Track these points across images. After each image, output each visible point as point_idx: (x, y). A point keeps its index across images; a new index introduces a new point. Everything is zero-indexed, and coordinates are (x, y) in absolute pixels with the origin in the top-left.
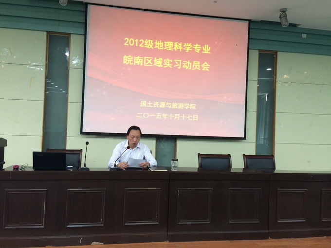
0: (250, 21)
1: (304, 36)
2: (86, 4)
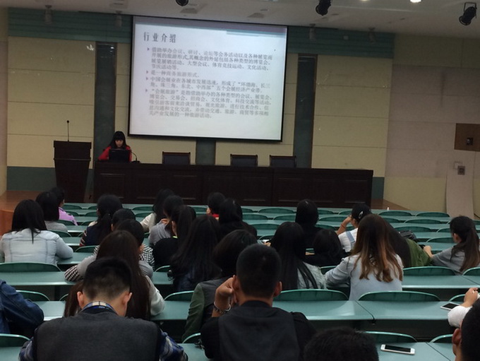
0: (288, 27)
2: (132, 17)
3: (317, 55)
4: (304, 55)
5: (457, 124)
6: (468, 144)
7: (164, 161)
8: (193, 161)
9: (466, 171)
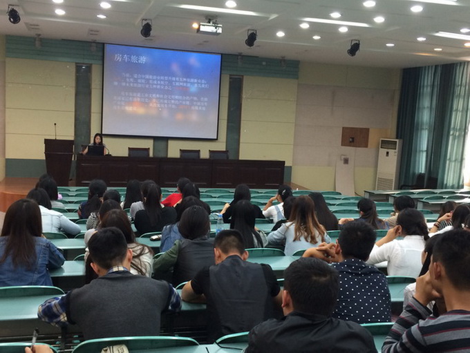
0: (222, 54)
1: (264, 63)
2: (104, 44)
3: (243, 76)
4: (234, 75)
5: (343, 128)
6: (351, 142)
7: (129, 154)
8: (151, 155)
9: (349, 161)
